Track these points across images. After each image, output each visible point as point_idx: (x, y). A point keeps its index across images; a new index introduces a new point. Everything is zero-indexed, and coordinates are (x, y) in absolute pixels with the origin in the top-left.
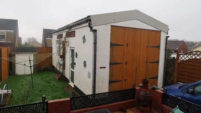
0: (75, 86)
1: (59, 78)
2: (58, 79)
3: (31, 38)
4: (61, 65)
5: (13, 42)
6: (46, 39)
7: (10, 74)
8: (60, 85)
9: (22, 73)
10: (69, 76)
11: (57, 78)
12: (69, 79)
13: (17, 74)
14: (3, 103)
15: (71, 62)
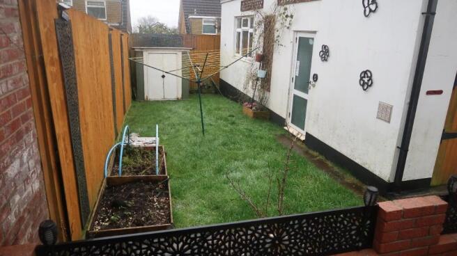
0: (308, 135)
1: (254, 113)
2: (252, 115)
3: (147, 18)
4: (258, 79)
5: (122, 24)
6: (190, 17)
7: (134, 98)
8: (263, 131)
9: (159, 97)
10: (285, 109)
11: (250, 112)
12: (284, 116)
13: (147, 97)
14: (123, 173)
15: (296, 73)
